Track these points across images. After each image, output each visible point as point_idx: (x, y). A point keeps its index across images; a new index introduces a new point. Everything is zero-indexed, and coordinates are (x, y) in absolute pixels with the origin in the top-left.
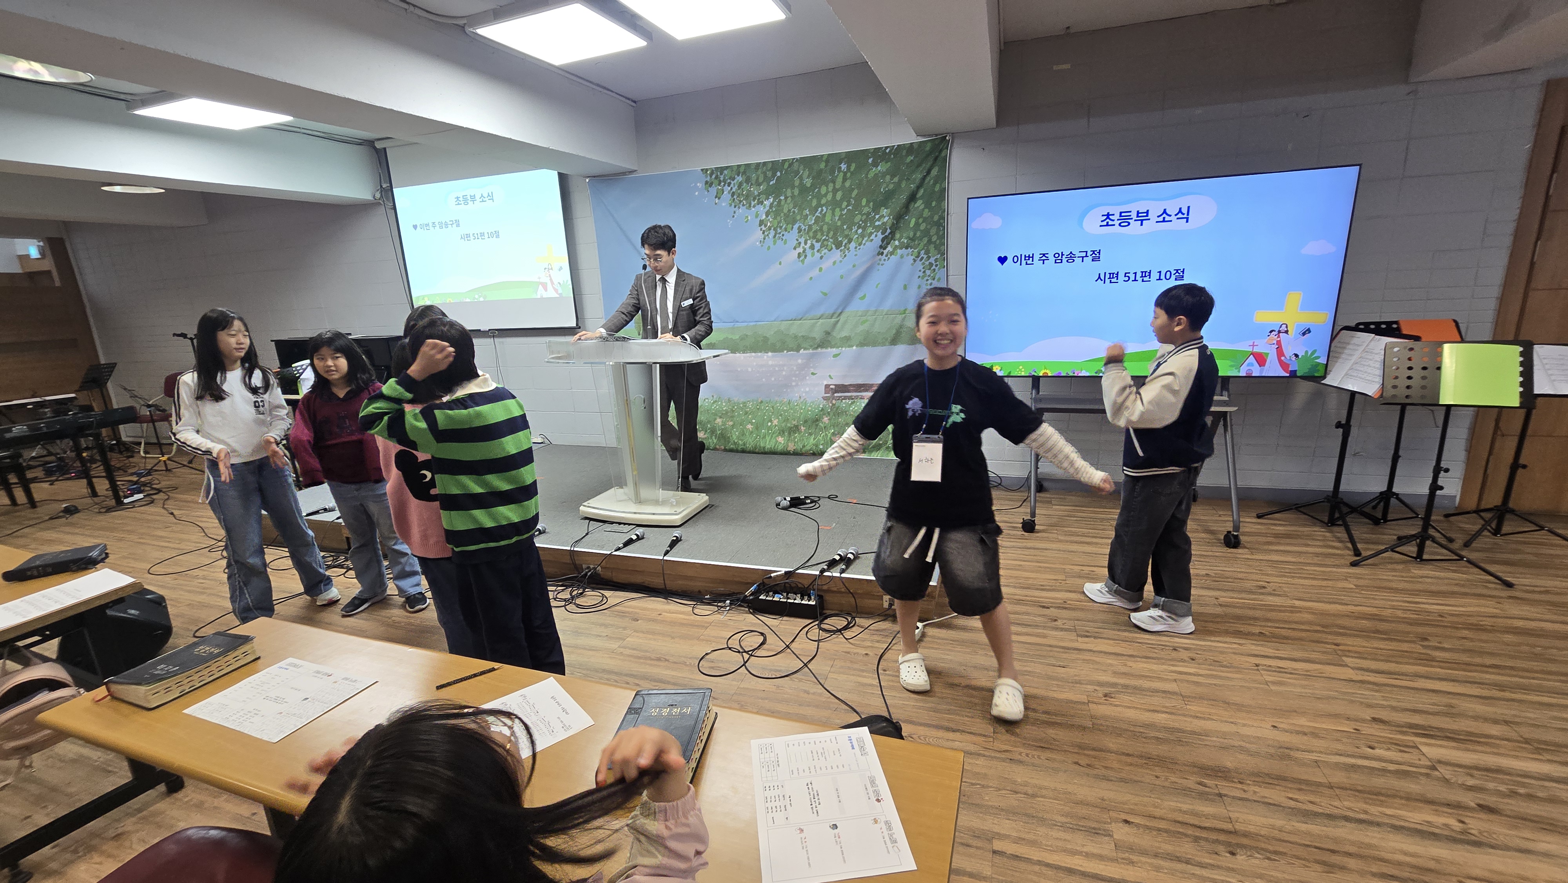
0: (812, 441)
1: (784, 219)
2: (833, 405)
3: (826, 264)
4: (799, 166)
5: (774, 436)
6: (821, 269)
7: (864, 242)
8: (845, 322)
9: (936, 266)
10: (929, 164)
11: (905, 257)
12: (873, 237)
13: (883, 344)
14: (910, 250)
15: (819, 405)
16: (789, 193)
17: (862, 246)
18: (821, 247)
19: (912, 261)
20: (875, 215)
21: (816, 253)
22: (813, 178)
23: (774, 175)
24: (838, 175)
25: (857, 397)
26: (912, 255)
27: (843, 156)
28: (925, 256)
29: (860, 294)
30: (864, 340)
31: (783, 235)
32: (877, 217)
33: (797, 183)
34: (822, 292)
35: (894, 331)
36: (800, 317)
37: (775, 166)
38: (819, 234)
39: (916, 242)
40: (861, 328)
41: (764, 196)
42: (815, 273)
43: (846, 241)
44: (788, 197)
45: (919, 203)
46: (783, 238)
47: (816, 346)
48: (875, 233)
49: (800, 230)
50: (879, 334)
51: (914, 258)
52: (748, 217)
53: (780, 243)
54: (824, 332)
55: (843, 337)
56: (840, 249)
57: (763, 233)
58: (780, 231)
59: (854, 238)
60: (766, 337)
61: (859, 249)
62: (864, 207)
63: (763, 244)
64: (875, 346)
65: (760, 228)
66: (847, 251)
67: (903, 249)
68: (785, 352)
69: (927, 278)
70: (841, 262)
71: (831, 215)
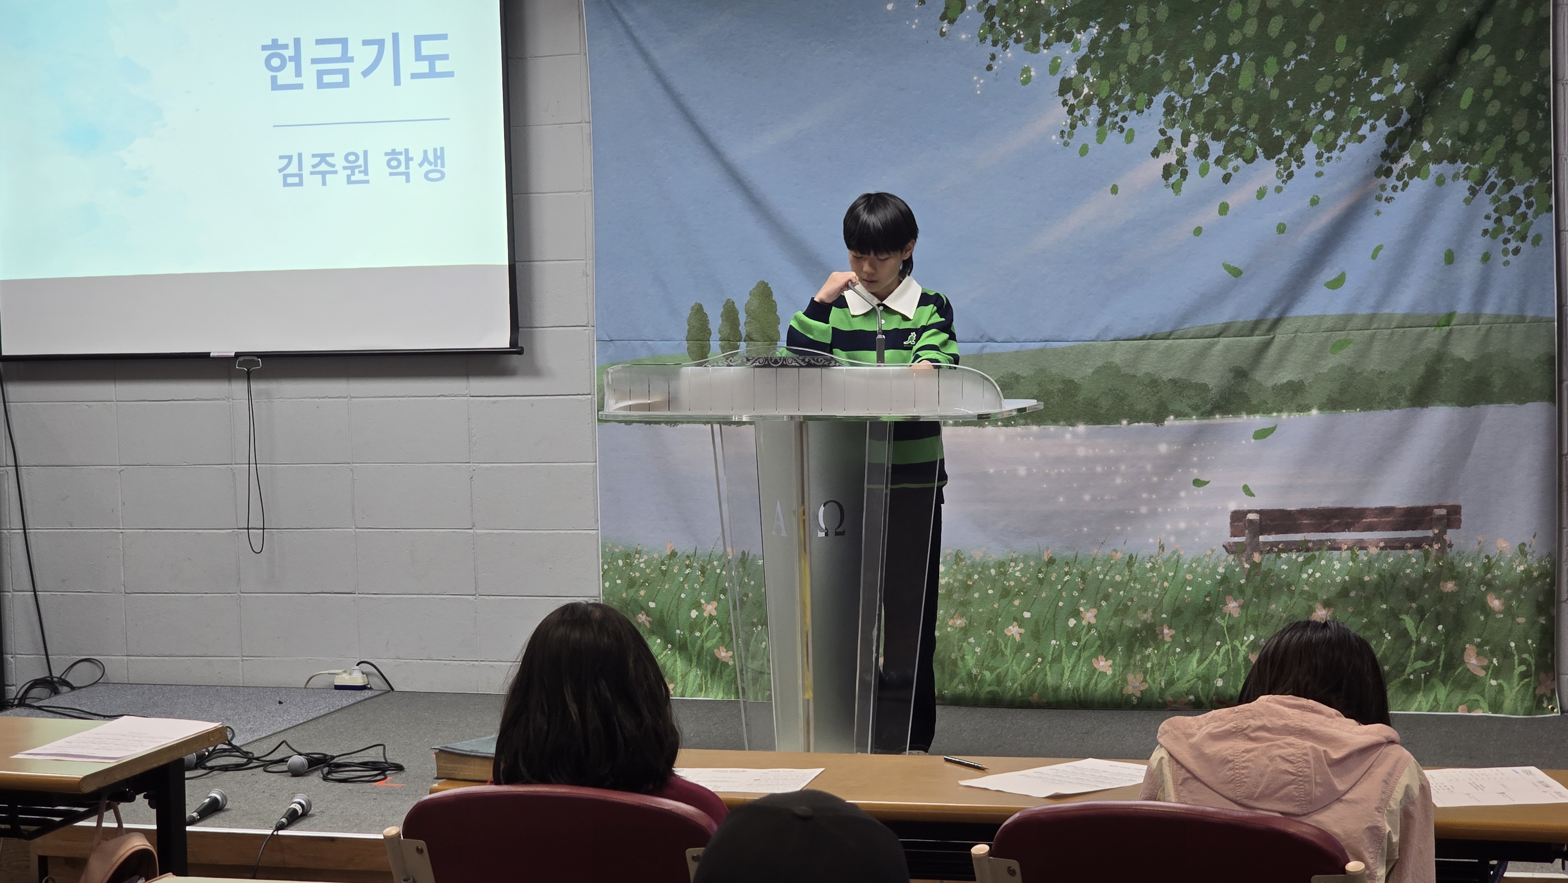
0: (1193, 665)
1: (1129, 81)
2: (1255, 566)
3: (1240, 195)
5: (1086, 654)
6: (1224, 209)
7: (1340, 142)
8: (1288, 347)
9: (1529, 205)
11: (1449, 181)
12: (1364, 129)
13: (1392, 404)
14: (1461, 166)
15: (1216, 566)
16: (1142, 15)
17: (1335, 154)
18: (1227, 151)
19: (1467, 194)
20: (1370, 76)
21: (1214, 168)
25: (1319, 545)
26: (1466, 178)
28: (1501, 182)
29: (1329, 274)
30: (1342, 391)
31: (1124, 119)
32: (1375, 81)
34: (1227, 267)
35: (1421, 369)
36: (1167, 329)
38: (1222, 119)
39: (1477, 147)
40: (1331, 362)
41: (1076, 20)
42: (1209, 216)
43: (1293, 138)
44: (1140, 25)
45: (1483, 52)
46: (1124, 125)
47: (1209, 407)
48: (1370, 122)
49: (1169, 107)
50: (1382, 376)
51: (1473, 185)
52: (1030, 71)
53: (1114, 138)
54: (1230, 370)
55: (1282, 385)
56: (1277, 157)
57: (1071, 112)
58: (1116, 108)
59: (1314, 132)
60: (1072, 381)
61: (1329, 159)
62: (1341, 55)
63: (1069, 140)
64: (1370, 408)
65: (1061, 99)
66: (1294, 164)
67: (1445, 162)
68: (1125, 422)
69: (1505, 235)
70: (1279, 190)
71: (1254, 73)
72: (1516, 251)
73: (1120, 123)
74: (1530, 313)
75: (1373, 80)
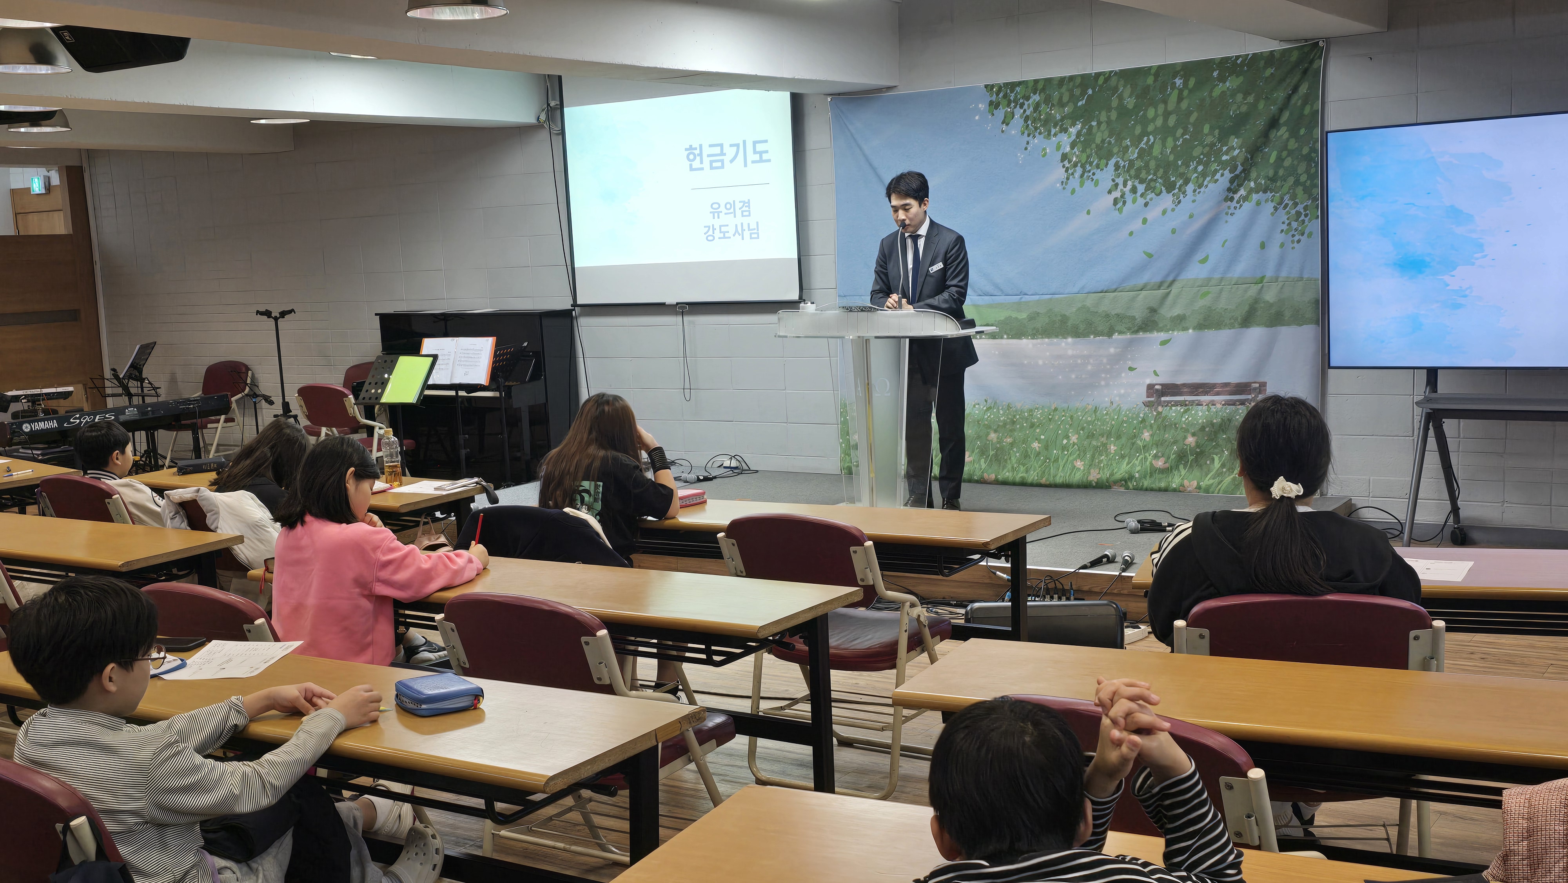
0: (1124, 466)
1: (1096, 153)
2: (1159, 414)
3: (1153, 213)
4: (1118, 81)
5: (1070, 459)
6: (1145, 221)
7: (1205, 183)
8: (1178, 296)
9: (1306, 215)
10: (1295, 81)
11: (1263, 203)
12: (1218, 176)
13: (1232, 326)
14: (1269, 195)
15: (1138, 414)
16: (1103, 117)
17: (1203, 189)
18: (1146, 190)
19: (1272, 210)
20: (1222, 146)
21: (1140, 199)
22: (1137, 97)
23: (1084, 93)
24: (1171, 93)
25: (1192, 403)
26: (1272, 201)
27: (1178, 68)
28: (1291, 203)
29: (1200, 256)
30: (1205, 319)
31: (1094, 174)
32: (1225, 149)
33: (1115, 103)
34: (1145, 253)
35: (1247, 308)
36: (1114, 287)
37: (1086, 81)
39: (1279, 184)
40: (1201, 303)
41: (1070, 121)
42: (1137, 225)
43: (1181, 181)
44: (1102, 123)
45: (1283, 130)
46: (1094, 177)
47: (1136, 328)
48: (1221, 172)
49: (1117, 167)
50: (1226, 311)
51: (1276, 205)
52: (1046, 150)
53: (1088, 184)
54: (1148, 308)
55: (1175, 316)
56: (1173, 192)
57: (1067, 171)
58: (1090, 168)
59: (1192, 178)
60: (1065, 315)
61: (1199, 193)
62: (1207, 135)
63: (1066, 186)
64: (1220, 329)
65: (1062, 164)
66: (1182, 196)
67: (1261, 192)
68: (1092, 337)
69: (1293, 232)
70: (1173, 210)
71: (1161, 146)
72: (1299, 241)
73: (1092, 176)
74: (1306, 276)
75: (1224, 148)
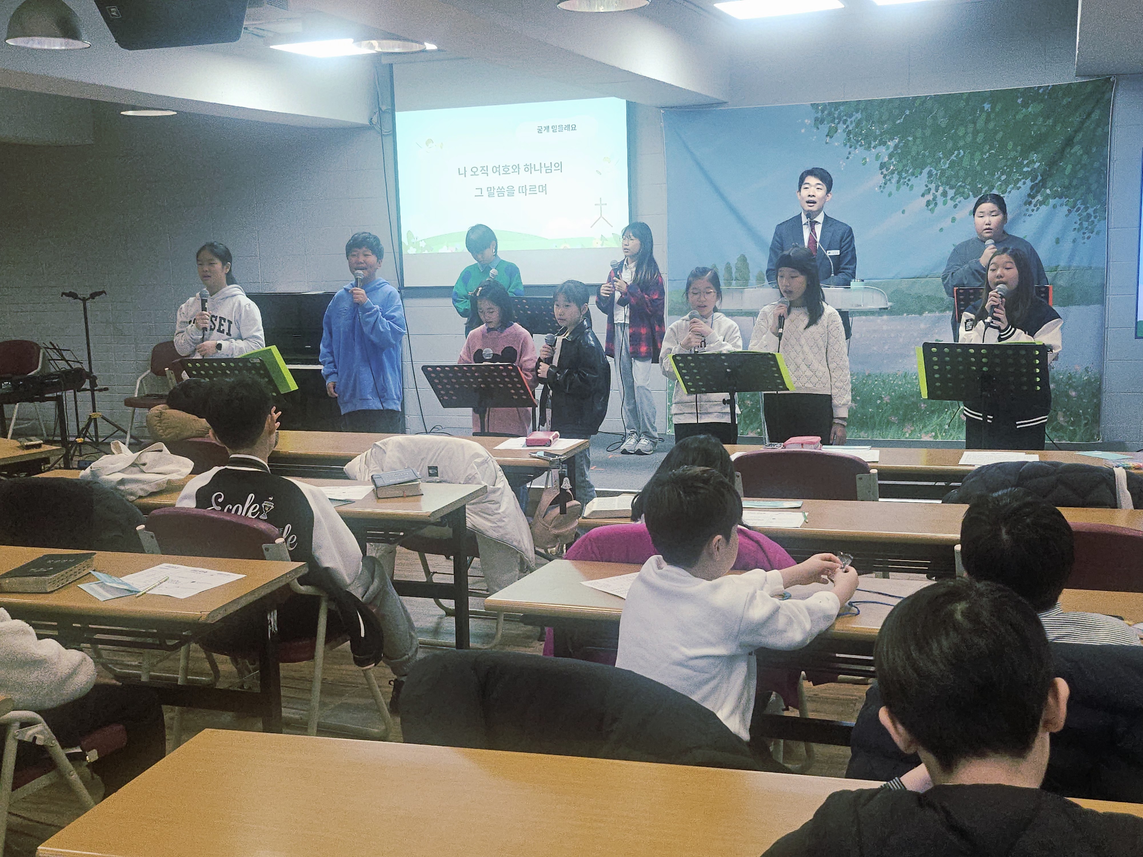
1: (912, 163)
3: (961, 214)
4: (933, 104)
6: (954, 220)
7: (1009, 190)
9: (1095, 217)
11: (1058, 206)
12: (1020, 184)
14: (1064, 200)
16: (919, 134)
18: (955, 194)
19: (1067, 212)
21: (949, 202)
22: (950, 118)
23: (902, 113)
24: (979, 115)
26: (1066, 205)
27: (987, 95)
28: (1082, 207)
31: (909, 180)
33: (929, 121)
36: (925, 275)
37: (905, 103)
38: (954, 180)
39: (1072, 191)
41: (888, 136)
42: (947, 223)
44: (917, 138)
45: (1076, 148)
47: (944, 308)
48: (1023, 181)
49: (930, 174)
51: (1070, 208)
52: (866, 159)
53: (904, 188)
57: (884, 177)
58: (905, 175)
62: (1010, 150)
63: (883, 190)
65: (880, 171)
67: (1057, 198)
68: (905, 315)
69: (1084, 230)
71: (970, 159)
72: (1089, 238)
73: (907, 182)
74: (1094, 266)
75: (1024, 161)
